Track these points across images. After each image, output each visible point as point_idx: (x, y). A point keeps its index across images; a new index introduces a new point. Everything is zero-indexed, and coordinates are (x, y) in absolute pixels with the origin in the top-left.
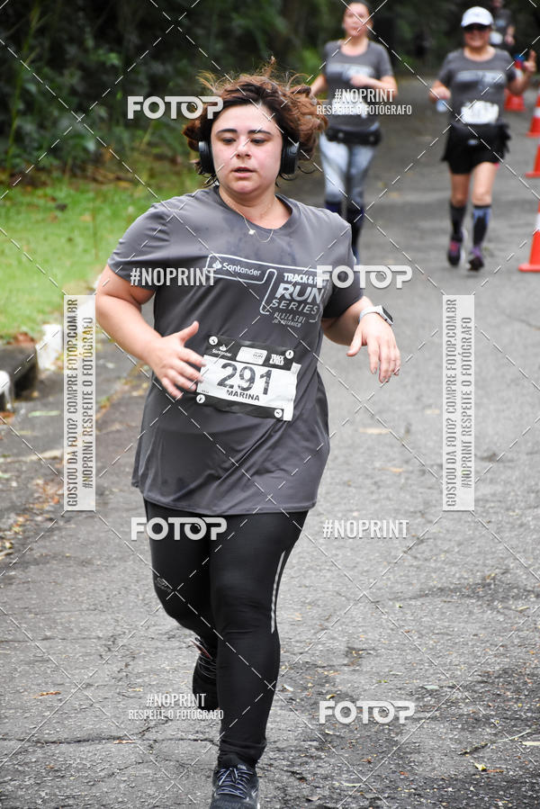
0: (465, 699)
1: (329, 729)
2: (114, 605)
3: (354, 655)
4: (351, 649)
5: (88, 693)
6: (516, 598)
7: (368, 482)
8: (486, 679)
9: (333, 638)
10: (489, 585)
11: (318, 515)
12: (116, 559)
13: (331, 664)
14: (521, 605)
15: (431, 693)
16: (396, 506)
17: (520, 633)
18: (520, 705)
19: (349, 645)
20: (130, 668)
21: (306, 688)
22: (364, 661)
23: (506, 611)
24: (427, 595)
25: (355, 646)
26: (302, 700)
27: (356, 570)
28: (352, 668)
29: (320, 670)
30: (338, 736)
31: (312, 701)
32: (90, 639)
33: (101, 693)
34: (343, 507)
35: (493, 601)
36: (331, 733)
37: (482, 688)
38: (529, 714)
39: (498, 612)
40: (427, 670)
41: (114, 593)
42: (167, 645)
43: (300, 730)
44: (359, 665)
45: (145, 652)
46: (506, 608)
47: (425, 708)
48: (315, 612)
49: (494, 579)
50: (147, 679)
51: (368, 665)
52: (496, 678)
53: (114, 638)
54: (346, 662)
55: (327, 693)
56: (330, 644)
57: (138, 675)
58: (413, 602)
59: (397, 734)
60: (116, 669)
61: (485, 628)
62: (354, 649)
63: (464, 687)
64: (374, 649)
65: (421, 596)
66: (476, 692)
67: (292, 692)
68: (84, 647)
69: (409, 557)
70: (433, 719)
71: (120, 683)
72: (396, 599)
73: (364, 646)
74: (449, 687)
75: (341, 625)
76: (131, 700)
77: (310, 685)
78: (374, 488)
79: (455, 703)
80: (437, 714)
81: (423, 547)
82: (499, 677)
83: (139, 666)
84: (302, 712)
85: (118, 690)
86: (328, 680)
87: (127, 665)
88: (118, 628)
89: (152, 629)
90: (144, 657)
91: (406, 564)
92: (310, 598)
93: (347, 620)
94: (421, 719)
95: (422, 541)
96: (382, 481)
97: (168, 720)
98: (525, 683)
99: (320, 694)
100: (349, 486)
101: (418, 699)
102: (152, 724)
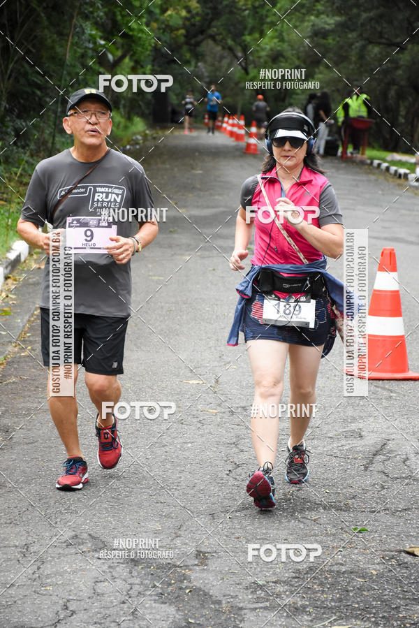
0: (286, 592)
1: (191, 618)
2: (24, 519)
3: (202, 557)
4: (199, 554)
5: (12, 591)
6: (310, 509)
7: (195, 420)
8: (299, 575)
9: (186, 544)
10: (290, 499)
11: (163, 446)
12: (22, 482)
13: (186, 564)
14: (314, 515)
15: (261, 587)
16: (217, 439)
17: (317, 538)
18: (325, 596)
19: (198, 549)
20: (41, 570)
21: (170, 584)
22: (209, 562)
23: (304, 520)
24: (247, 509)
25: (202, 550)
26: (169, 594)
27: (195, 489)
28: (201, 567)
29: (179, 569)
30: (199, 624)
31: (176, 595)
32: (10, 547)
33: (22, 592)
34: (180, 440)
35: (293, 512)
36: (193, 621)
37: (296, 582)
38: (333, 604)
39: (299, 521)
40: (255, 569)
41: (24, 509)
42: (67, 551)
43: (171, 620)
44: (206, 565)
45: (51, 557)
46: (304, 518)
47: (258, 600)
48: (169, 523)
49: (292, 495)
50: (54, 580)
51: (214, 565)
52: (305, 574)
53: (27, 546)
54: (196, 563)
55: (187, 588)
56: (184, 548)
57: (48, 577)
58: (238, 514)
59: (241, 621)
60: (31, 572)
61: (291, 534)
62: (201, 552)
63: (284, 582)
64: (215, 552)
65: (243, 509)
66: (292, 586)
67: (161, 588)
68: (6, 554)
69: (231, 479)
70: (266, 608)
71: (35, 583)
72: (227, 511)
73: (209, 550)
74: (273, 582)
75: (190, 533)
76: (44, 598)
77: (173, 582)
78: (199, 425)
79: (278, 595)
80: (268, 604)
81: (239, 470)
82: (307, 573)
83: (47, 569)
84: (170, 605)
85: (34, 589)
86: (185, 577)
87: (39, 568)
88: (29, 538)
89: (55, 539)
90: (51, 561)
91: (230, 484)
92: (166, 511)
93: (193, 529)
94: (256, 609)
95: (238, 466)
96: (204, 419)
97: (73, 613)
98: (326, 578)
99: (181, 588)
100: (182, 424)
101: (252, 592)
102: (62, 616)
